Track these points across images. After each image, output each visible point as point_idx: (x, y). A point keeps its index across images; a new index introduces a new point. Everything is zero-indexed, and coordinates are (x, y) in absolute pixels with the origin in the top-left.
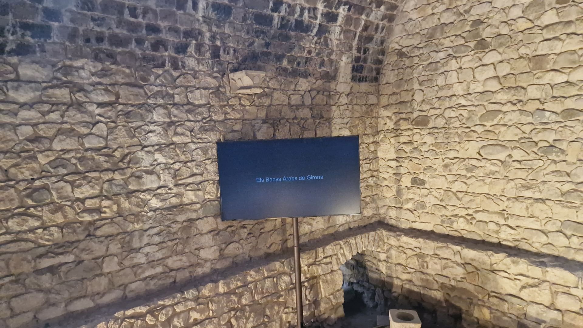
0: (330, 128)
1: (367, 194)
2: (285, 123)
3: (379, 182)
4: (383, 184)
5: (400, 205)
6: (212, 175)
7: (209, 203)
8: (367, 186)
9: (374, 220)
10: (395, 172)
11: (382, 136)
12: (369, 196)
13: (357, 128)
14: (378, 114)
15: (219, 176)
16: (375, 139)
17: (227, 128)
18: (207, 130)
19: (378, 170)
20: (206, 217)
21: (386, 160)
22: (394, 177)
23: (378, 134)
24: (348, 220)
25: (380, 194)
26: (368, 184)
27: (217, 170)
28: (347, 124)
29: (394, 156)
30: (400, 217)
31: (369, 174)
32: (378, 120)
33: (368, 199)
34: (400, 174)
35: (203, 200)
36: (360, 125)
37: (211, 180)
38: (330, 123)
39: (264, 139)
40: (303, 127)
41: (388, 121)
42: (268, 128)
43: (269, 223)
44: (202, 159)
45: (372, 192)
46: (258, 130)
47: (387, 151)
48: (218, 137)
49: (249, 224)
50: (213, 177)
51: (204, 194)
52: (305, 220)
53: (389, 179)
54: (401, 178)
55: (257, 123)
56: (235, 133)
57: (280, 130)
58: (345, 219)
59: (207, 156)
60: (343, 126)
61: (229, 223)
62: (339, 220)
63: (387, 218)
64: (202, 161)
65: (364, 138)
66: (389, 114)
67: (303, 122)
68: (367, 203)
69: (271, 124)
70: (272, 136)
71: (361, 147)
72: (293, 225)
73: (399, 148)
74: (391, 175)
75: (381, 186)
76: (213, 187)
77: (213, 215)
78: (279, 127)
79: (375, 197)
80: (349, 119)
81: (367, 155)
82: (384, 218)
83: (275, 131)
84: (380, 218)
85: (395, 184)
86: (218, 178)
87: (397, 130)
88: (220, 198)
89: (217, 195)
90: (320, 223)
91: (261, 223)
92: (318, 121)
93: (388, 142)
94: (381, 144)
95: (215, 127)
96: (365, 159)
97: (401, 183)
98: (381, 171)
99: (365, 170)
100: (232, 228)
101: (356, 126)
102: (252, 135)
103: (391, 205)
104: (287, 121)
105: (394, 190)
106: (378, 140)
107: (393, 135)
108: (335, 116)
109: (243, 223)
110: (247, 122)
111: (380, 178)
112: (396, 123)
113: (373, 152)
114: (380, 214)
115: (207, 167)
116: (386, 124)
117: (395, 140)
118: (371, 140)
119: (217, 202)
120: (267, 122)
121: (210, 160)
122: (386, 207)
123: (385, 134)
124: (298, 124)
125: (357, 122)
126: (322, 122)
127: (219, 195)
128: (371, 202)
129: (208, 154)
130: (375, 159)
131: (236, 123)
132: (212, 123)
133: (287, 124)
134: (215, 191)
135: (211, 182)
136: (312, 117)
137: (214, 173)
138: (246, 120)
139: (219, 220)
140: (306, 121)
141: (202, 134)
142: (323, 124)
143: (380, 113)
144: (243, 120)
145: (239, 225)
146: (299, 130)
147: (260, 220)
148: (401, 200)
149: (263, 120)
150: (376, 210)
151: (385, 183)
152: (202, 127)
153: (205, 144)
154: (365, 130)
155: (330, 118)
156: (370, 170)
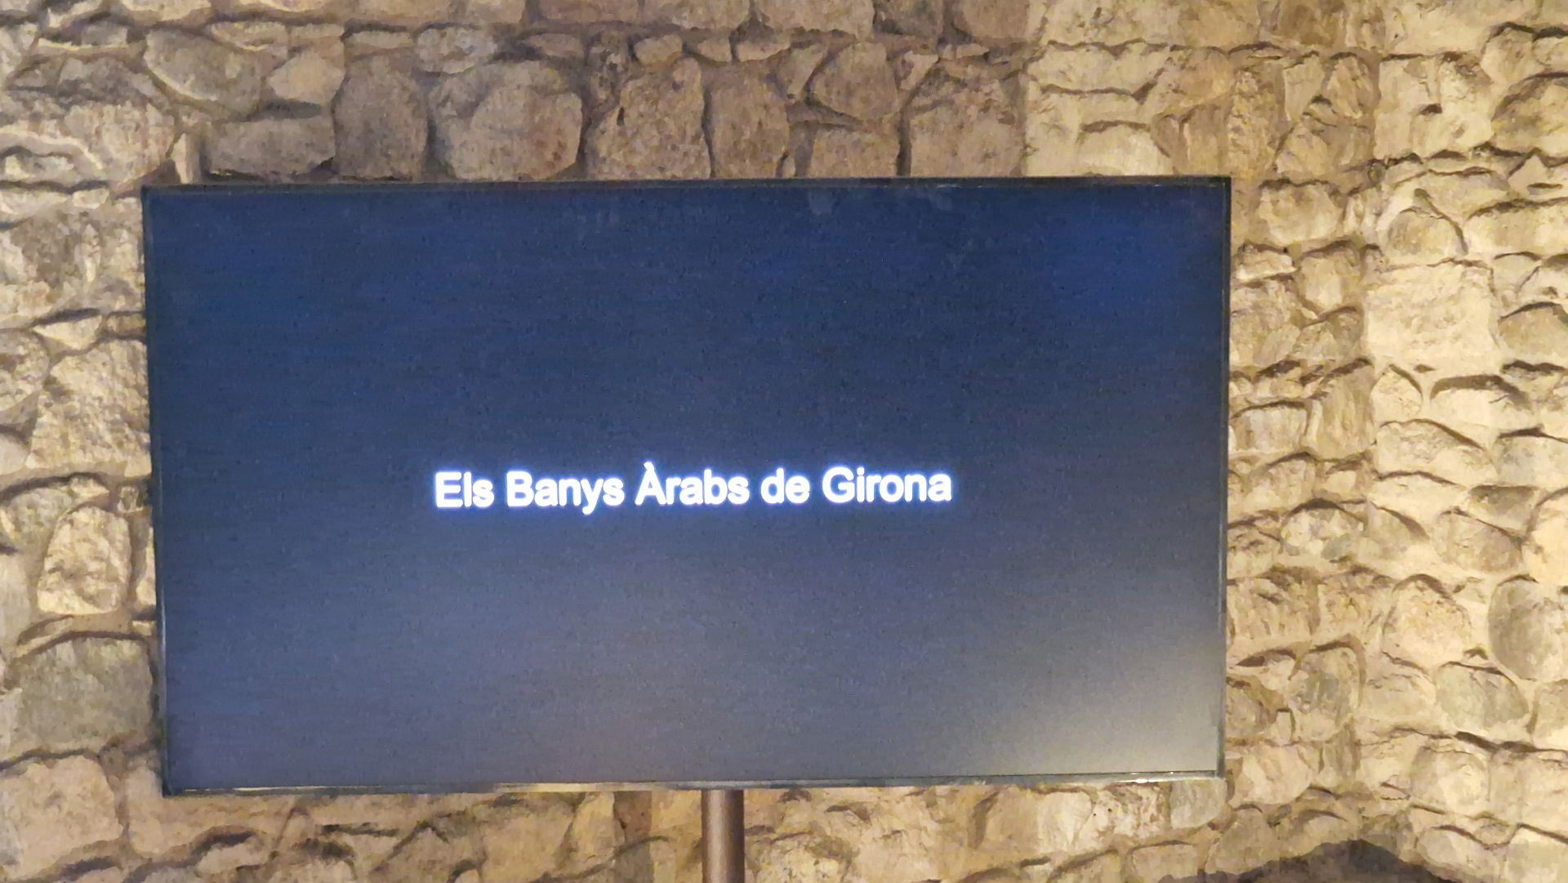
0: (1014, 119)
1: (1277, 640)
2: (672, 64)
3: (1364, 552)
4: (1399, 569)
5: (1513, 731)
6: (95, 440)
7: (65, 651)
8: (1277, 575)
9: (1318, 834)
10: (1488, 476)
11: (1402, 200)
12: (1286, 652)
13: (1217, 129)
14: (1379, 33)
15: (153, 449)
16: (1351, 224)
17: (224, 85)
18: (68, 94)
19: (1365, 456)
20: (44, 756)
21: (1427, 381)
22: (1481, 512)
23: (1375, 184)
24: (1126, 826)
25: (1374, 643)
26: (1285, 561)
27: (136, 403)
28: (1142, 94)
29: (1488, 358)
30: (1510, 816)
31: (1297, 484)
32: (1374, 75)
33: (1278, 678)
34: (1525, 491)
35: (23, 623)
36: (1241, 106)
37: (86, 476)
38: (1012, 77)
39: (508, 177)
40: (810, 102)
41: (1451, 86)
42: (541, 92)
43: (523, 823)
44: (26, 313)
45: (1314, 623)
46: (467, 111)
47: (1439, 312)
48: (154, 151)
49: (367, 830)
50: (105, 457)
51: (34, 578)
52: (798, 815)
53: (1442, 529)
54: (1531, 526)
55: (459, 55)
56: (291, 129)
57: (632, 114)
58: (1102, 820)
59: (70, 292)
60: (1112, 107)
61: (211, 813)
62: (1053, 828)
63: (1420, 821)
64: (26, 330)
65: (1265, 211)
66: (1464, 39)
67: (806, 61)
68: (1269, 708)
69: (562, 64)
70: (570, 158)
71: (1243, 275)
72: (701, 850)
73: (1527, 299)
74: (1462, 500)
75: (1381, 580)
76: (104, 531)
77: (96, 744)
78: (629, 89)
79: (1333, 663)
80: (1157, 60)
81: (1285, 342)
82: (1397, 824)
83: (590, 121)
84: (1367, 827)
85: (1488, 567)
86: (140, 466)
87: (1516, 158)
88: (151, 615)
89: (130, 593)
90: (908, 844)
91: (463, 821)
92: (922, 63)
93: (1450, 249)
94: (1396, 257)
95: (137, 67)
96: (1270, 372)
97: (1531, 562)
98: (1386, 464)
99: (1267, 450)
100: (242, 854)
101: (1213, 116)
102: (419, 144)
103: (1452, 729)
104: (689, 52)
105: (1478, 611)
106: (1376, 228)
107: (1485, 193)
108: (1053, 33)
109: (323, 816)
110: (383, 40)
111: (1378, 520)
112: (1507, 105)
113: (1329, 317)
114: (1360, 795)
115: (65, 373)
116: (1435, 109)
117: (1501, 237)
118: (1323, 227)
119: (128, 649)
120: (531, 54)
121: (90, 326)
122: (1415, 742)
123: (1428, 183)
124: (774, 78)
125: (1219, 88)
126: (953, 69)
127: (146, 594)
128: (1305, 698)
129: (77, 272)
130: (1345, 370)
131: (294, 51)
132: (118, 40)
133: (690, 74)
134: (120, 566)
135: (89, 491)
136: (885, 27)
137: (114, 427)
138: (372, 27)
139: (142, 784)
140: (831, 57)
141: (35, 118)
142: (961, 84)
143: (1392, 25)
144: (351, 30)
145: (296, 826)
146: (779, 124)
147: (458, 802)
148: (1527, 689)
149: (501, 31)
150: (1340, 765)
151: (1417, 557)
152: (33, 63)
153: (52, 199)
154: (1280, 144)
155: (1016, 46)
156: (1304, 455)
